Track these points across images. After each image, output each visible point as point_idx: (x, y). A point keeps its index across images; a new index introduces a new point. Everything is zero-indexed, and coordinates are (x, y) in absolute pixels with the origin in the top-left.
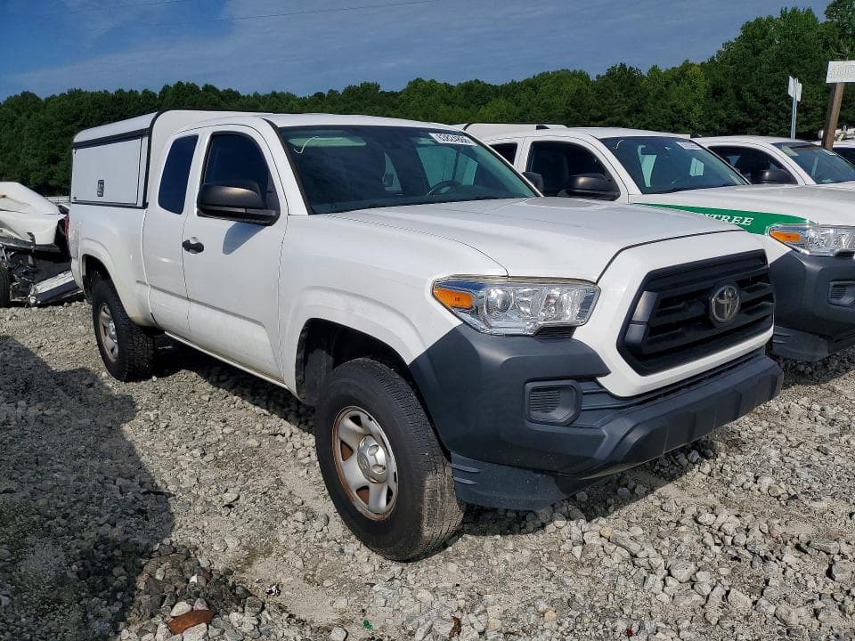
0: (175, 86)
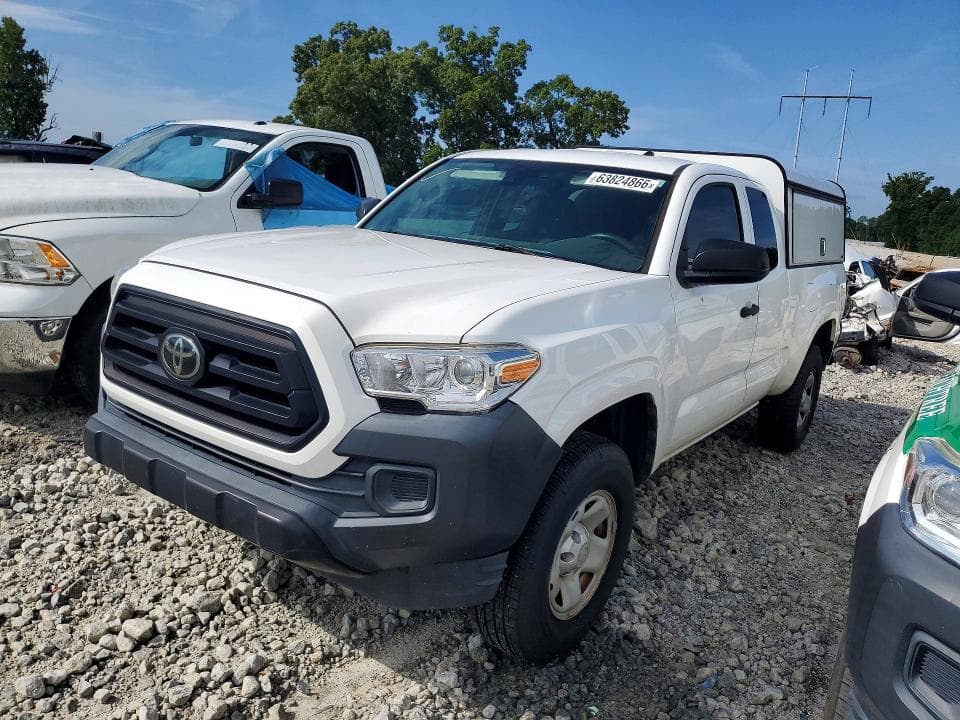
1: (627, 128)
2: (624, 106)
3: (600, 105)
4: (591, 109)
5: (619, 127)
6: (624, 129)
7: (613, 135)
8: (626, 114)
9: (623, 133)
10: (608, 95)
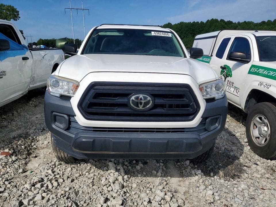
0: (211, 20)
1: (20, 17)
2: (17, 10)
3: (8, 10)
4: (4, 11)
5: (17, 17)
6: (19, 18)
7: (15, 20)
8: (18, 13)
9: (18, 19)
10: (10, 6)
